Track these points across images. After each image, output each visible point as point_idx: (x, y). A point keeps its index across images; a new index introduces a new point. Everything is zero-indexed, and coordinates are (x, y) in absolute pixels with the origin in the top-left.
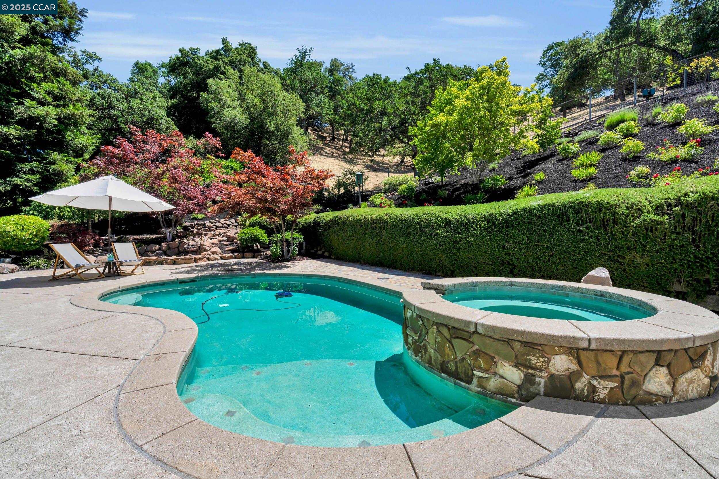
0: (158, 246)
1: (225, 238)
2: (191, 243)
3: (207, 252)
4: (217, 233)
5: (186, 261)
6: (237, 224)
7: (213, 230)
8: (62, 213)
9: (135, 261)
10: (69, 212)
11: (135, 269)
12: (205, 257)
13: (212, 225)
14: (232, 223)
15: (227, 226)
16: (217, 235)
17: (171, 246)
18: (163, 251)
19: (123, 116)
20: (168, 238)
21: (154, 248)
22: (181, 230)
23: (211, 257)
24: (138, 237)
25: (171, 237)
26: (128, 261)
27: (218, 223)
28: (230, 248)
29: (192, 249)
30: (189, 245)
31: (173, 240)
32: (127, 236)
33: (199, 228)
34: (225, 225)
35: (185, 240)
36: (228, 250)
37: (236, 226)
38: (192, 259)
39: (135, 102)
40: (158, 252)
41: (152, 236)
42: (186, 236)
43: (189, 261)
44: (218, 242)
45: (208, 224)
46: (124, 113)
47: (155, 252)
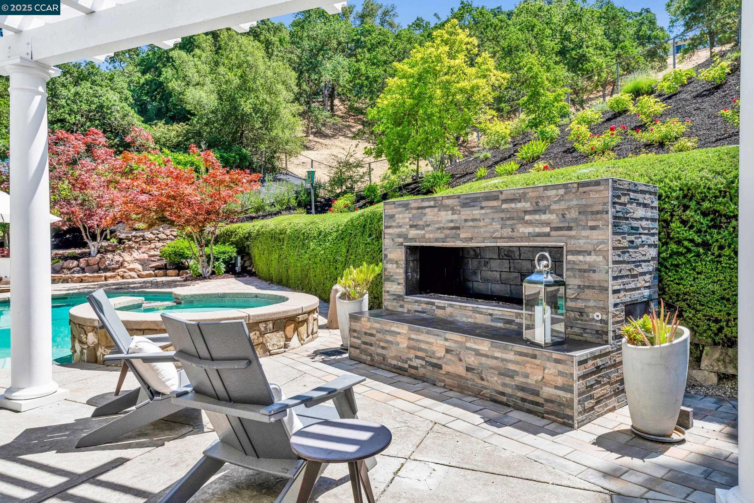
0: (76, 263)
1: (158, 253)
2: (116, 258)
3: (123, 269)
4: (154, 246)
5: (95, 279)
12: (119, 275)
13: (153, 236)
15: (173, 237)
16: (153, 249)
17: (89, 262)
18: (81, 268)
19: (68, 105)
20: (92, 253)
21: (71, 265)
22: (114, 243)
23: (126, 274)
25: (96, 252)
28: (156, 264)
29: (112, 266)
30: (111, 261)
34: (171, 236)
36: (151, 267)
39: (85, 87)
40: (75, 268)
42: (114, 251)
43: (99, 279)
45: (148, 235)
46: (69, 102)
47: (72, 269)
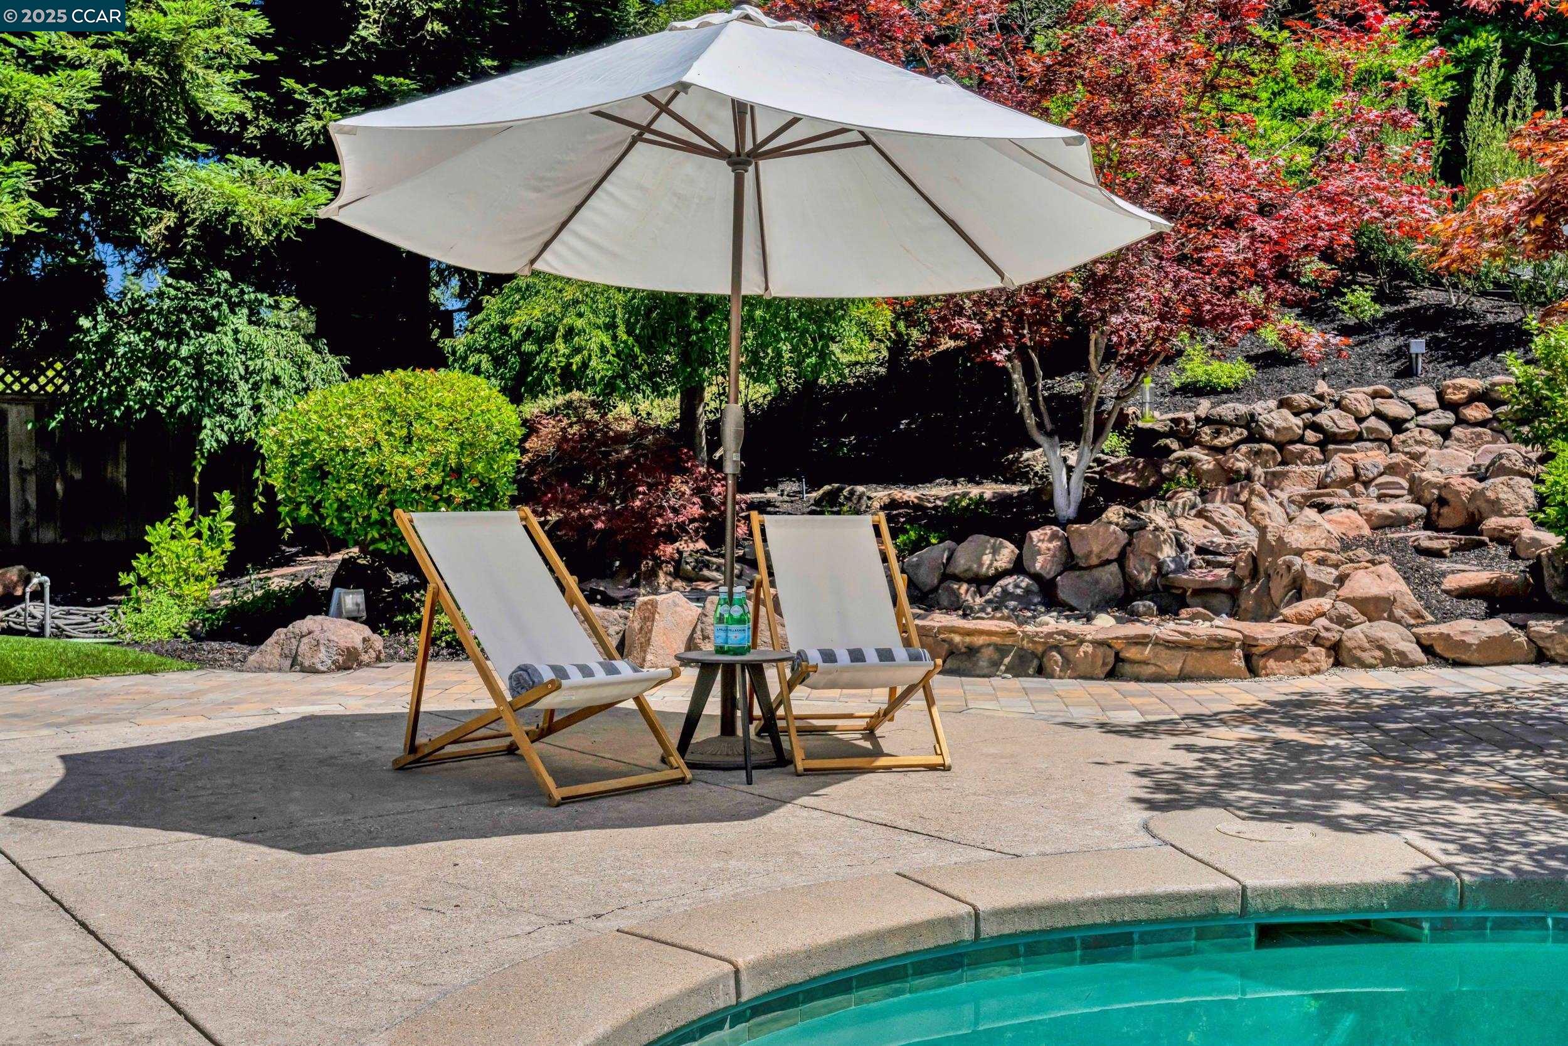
0: (1007, 552)
1: (1405, 506)
2: (1196, 531)
3: (1325, 603)
4: (1346, 471)
5: (1193, 662)
6: (1448, 418)
7: (1300, 456)
8: (577, 359)
9: (886, 655)
10: (604, 350)
11: (886, 715)
12: (1316, 641)
13: (1296, 422)
14: (1421, 412)
15: (1385, 428)
16: (1343, 483)
17: (1078, 550)
18: (1036, 577)
20: (1060, 499)
21: (987, 559)
22: (1122, 456)
23: (1360, 633)
24: (910, 494)
25: (1077, 494)
26: (843, 657)
27: (1335, 413)
28: (1474, 575)
29: (1202, 575)
30: (1181, 547)
31: (1088, 511)
32: (860, 489)
33: (1224, 440)
34: (1373, 422)
35: (1156, 515)
36: (1464, 594)
37: (1444, 432)
38: (1226, 645)
40: (1008, 581)
41: (975, 491)
42: (1156, 491)
43: (1213, 661)
44: (1366, 531)
45: (1272, 415)
47: (992, 581)
